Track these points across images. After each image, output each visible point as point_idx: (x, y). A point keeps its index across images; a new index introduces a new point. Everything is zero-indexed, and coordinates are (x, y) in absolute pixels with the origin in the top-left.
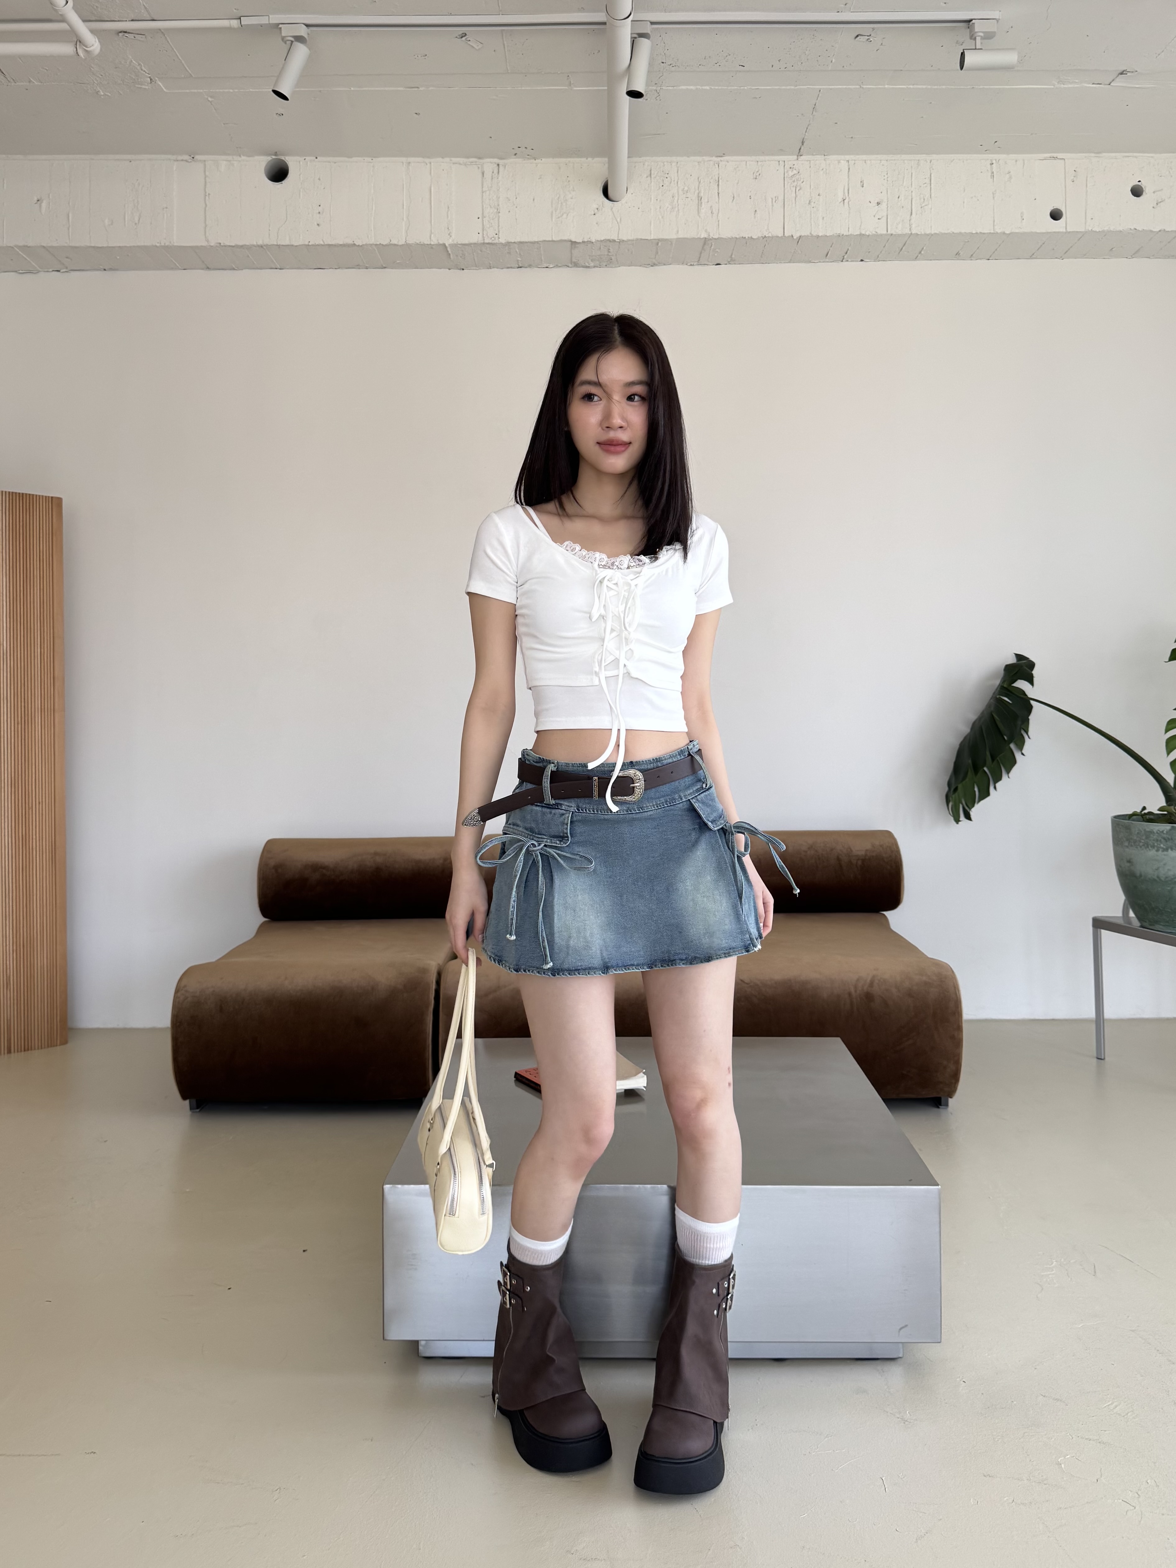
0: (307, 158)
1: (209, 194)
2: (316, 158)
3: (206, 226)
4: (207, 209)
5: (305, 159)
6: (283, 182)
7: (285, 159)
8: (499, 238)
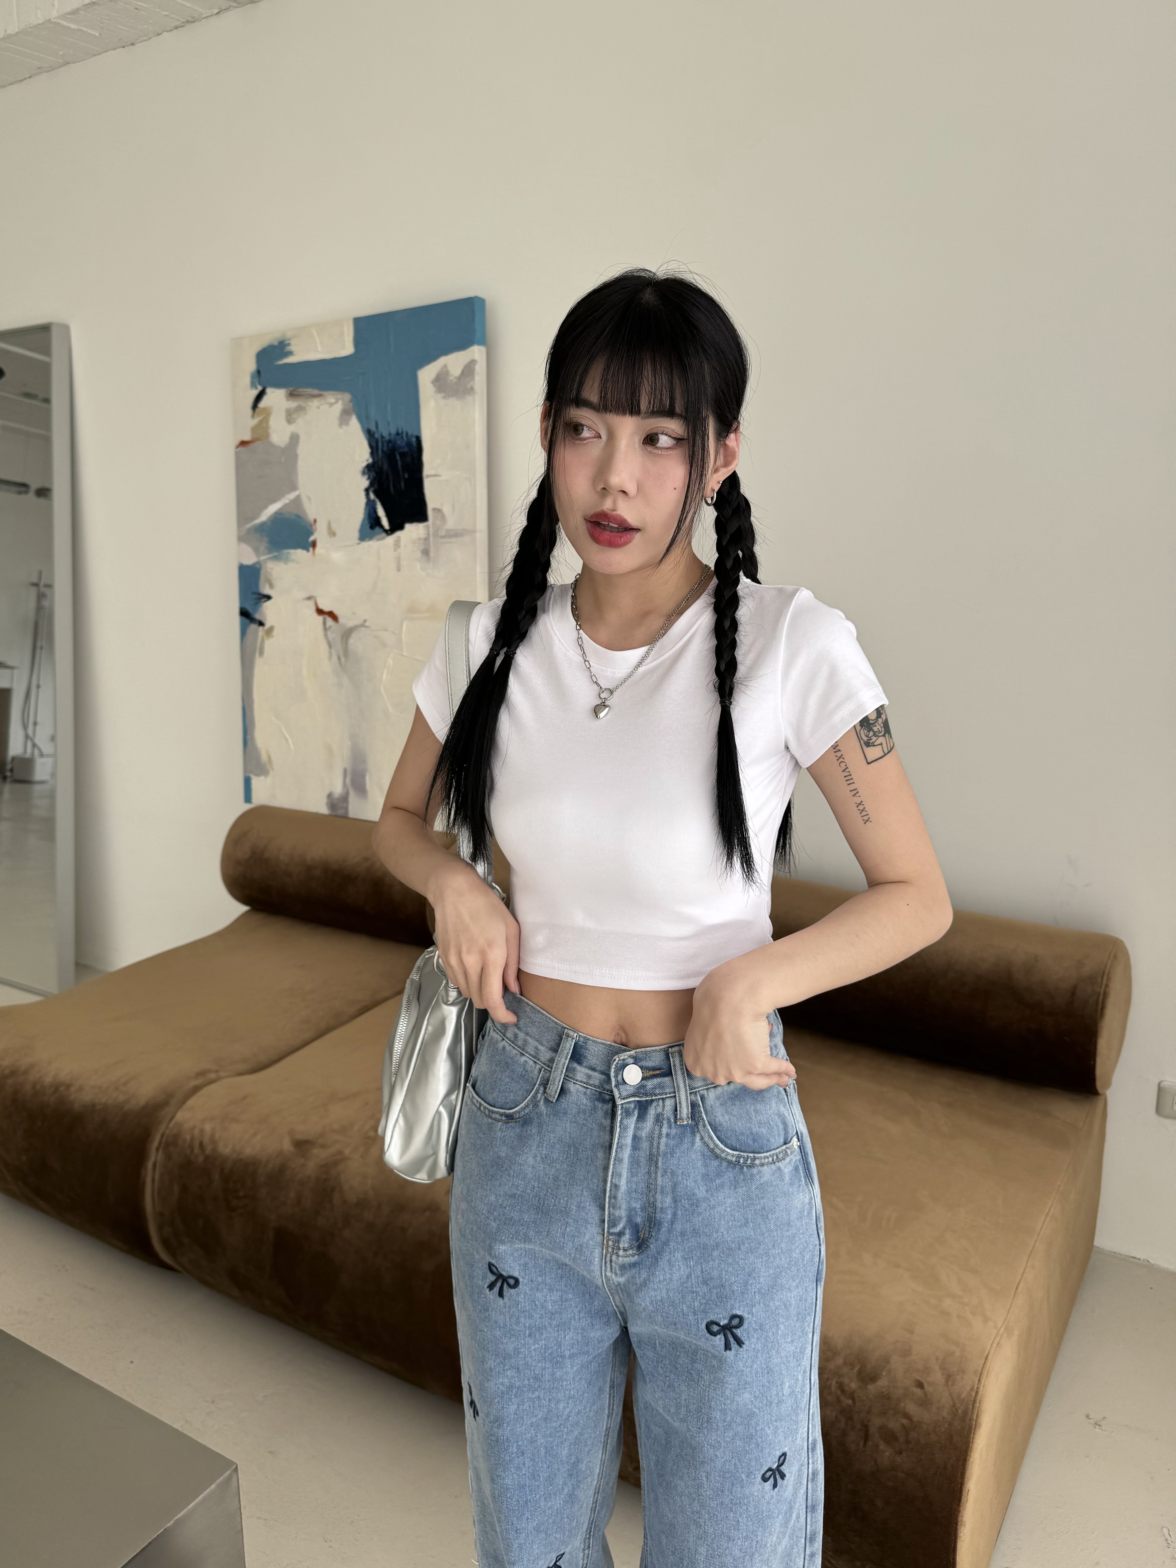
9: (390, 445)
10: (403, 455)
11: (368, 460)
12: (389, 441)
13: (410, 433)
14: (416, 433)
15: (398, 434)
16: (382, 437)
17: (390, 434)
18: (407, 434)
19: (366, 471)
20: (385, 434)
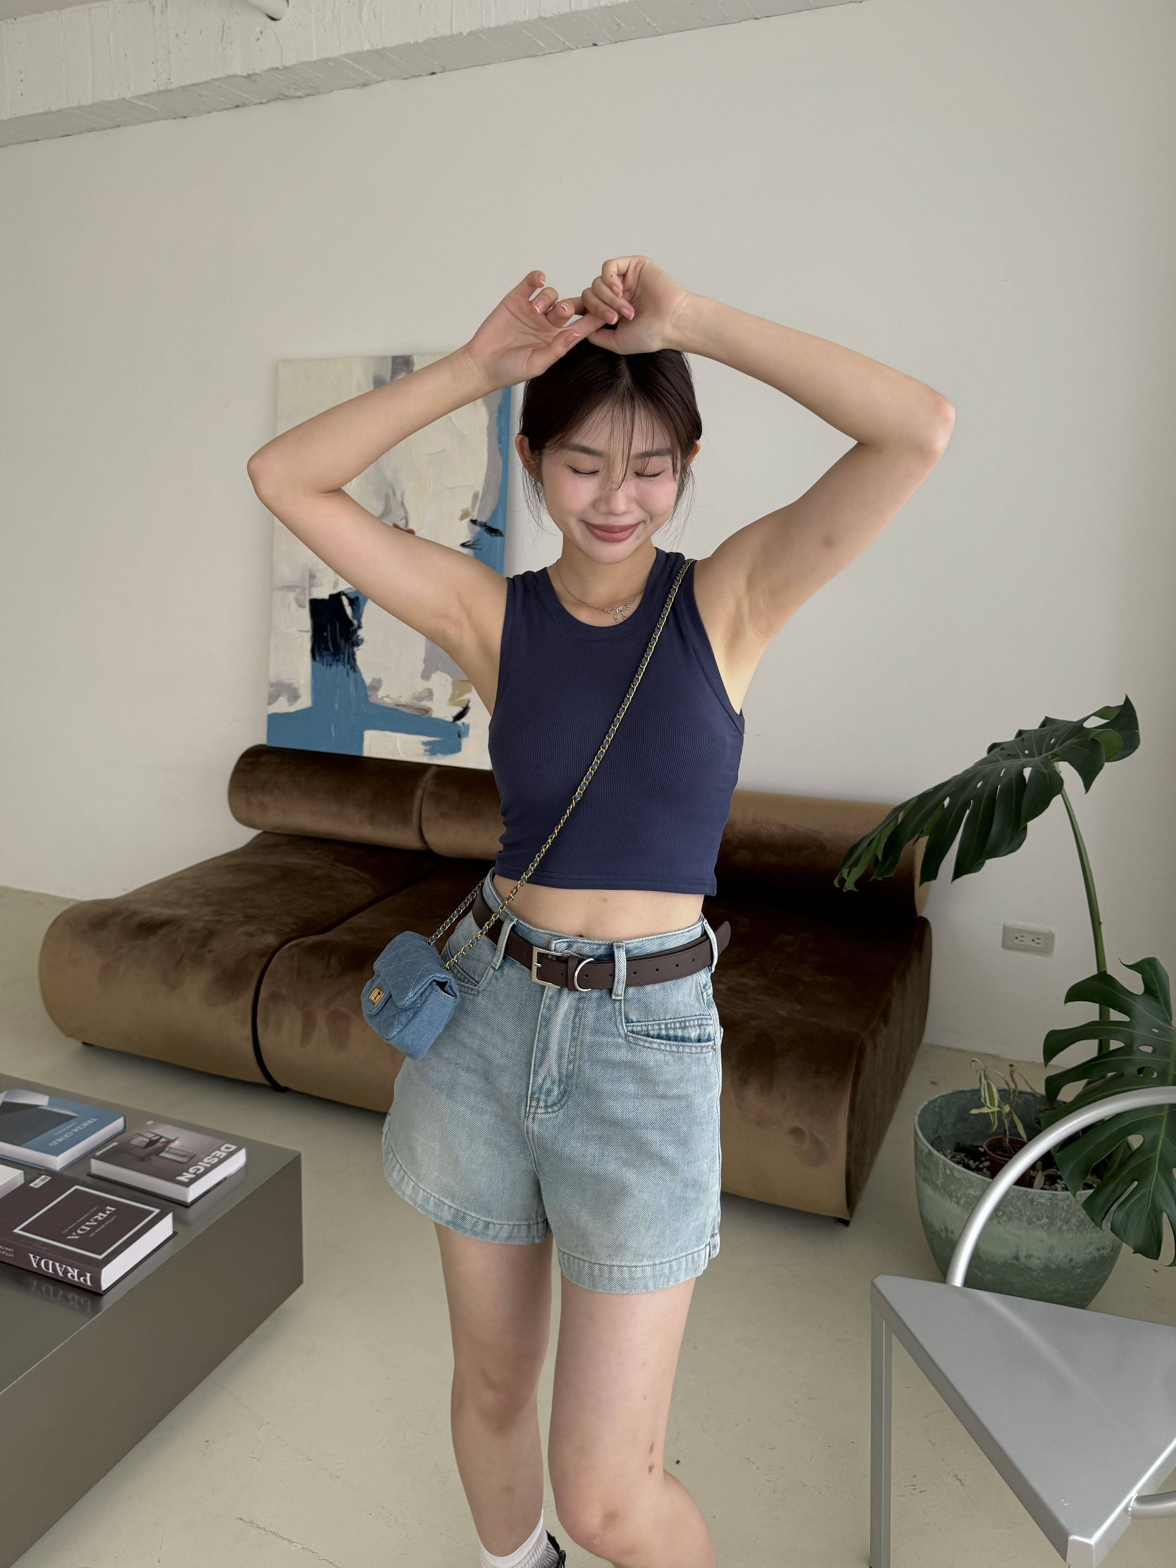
2: (15, 19)
8: (171, 83)
9: (337, 658)
10: (327, 649)
11: (358, 650)
12: (338, 661)
13: (320, 665)
14: (316, 663)
15: (331, 665)
16: (344, 665)
17: (337, 666)
18: (323, 664)
19: (360, 642)
20: (341, 667)
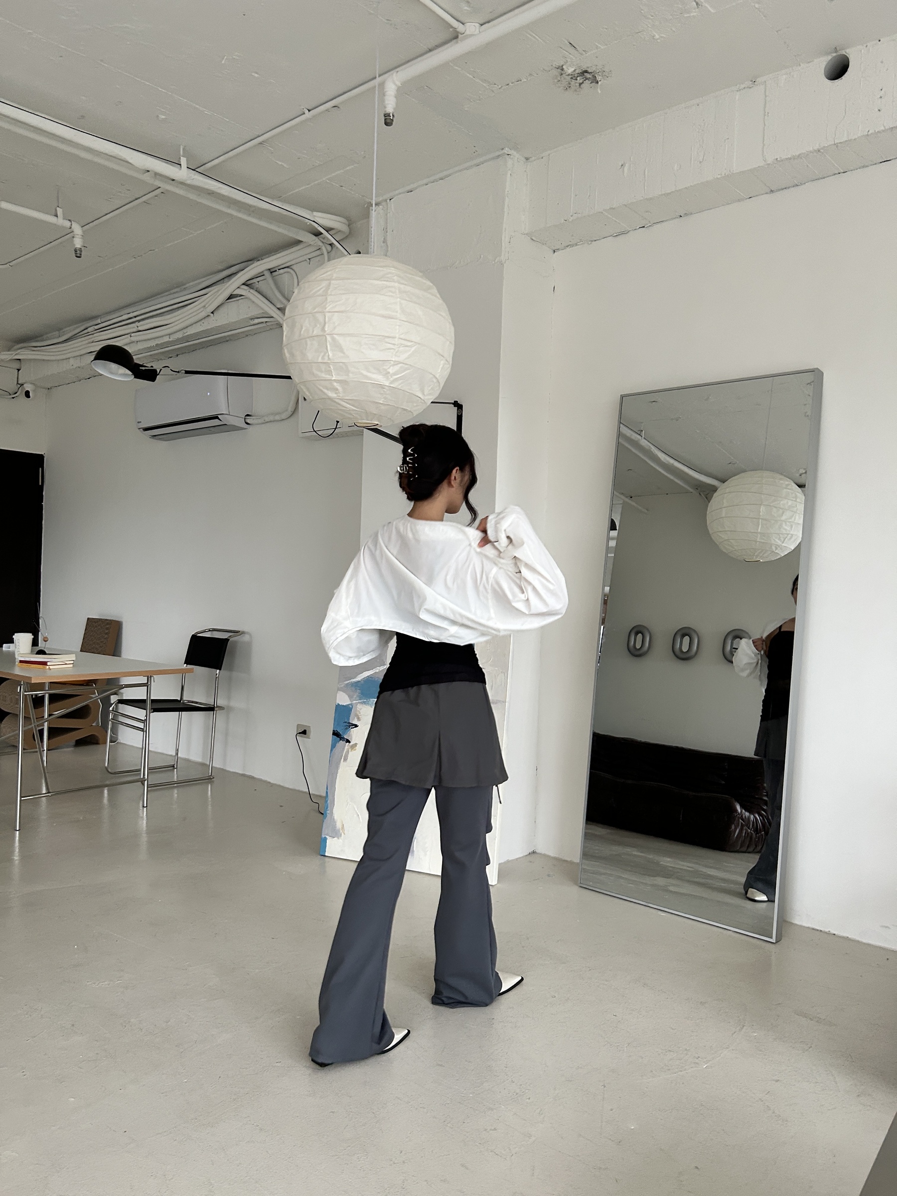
0: (868, 44)
1: (768, 113)
2: (879, 41)
3: (764, 145)
4: (766, 127)
5: (867, 46)
6: (843, 77)
7: (846, 53)
